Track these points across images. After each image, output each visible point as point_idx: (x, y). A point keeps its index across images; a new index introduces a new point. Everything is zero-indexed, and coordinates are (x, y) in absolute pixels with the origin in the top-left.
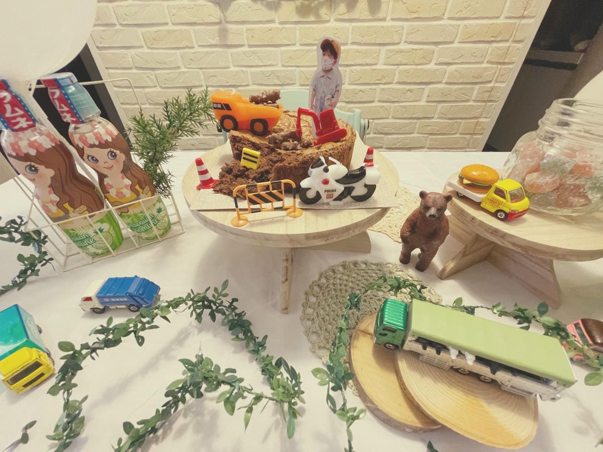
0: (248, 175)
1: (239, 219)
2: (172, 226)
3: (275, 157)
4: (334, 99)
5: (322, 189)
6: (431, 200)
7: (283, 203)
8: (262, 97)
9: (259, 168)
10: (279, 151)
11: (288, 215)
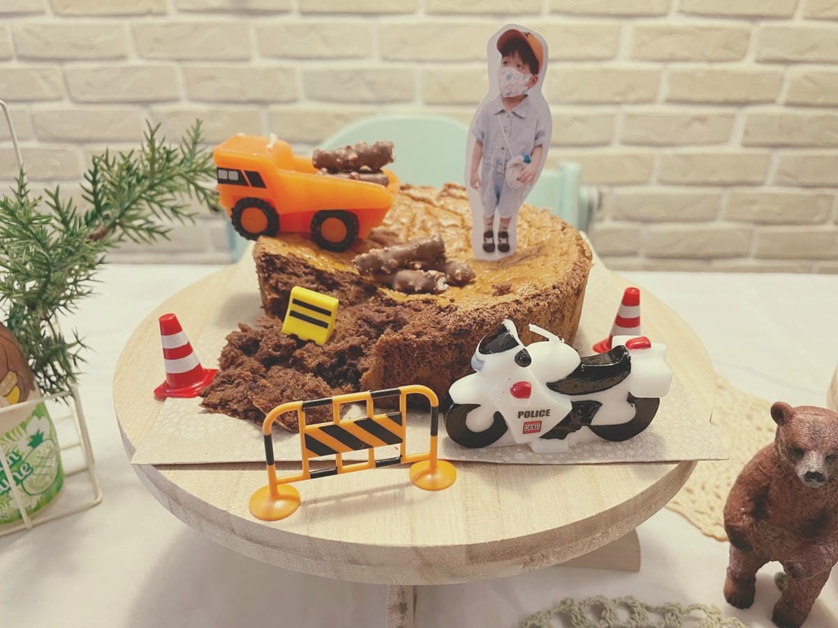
0: (302, 358)
1: (275, 496)
2: (66, 480)
3: (377, 311)
4: (531, 164)
5: (510, 408)
6: (805, 431)
7: (403, 449)
8: (346, 156)
9: (331, 338)
10: (389, 294)
11: (414, 482)
